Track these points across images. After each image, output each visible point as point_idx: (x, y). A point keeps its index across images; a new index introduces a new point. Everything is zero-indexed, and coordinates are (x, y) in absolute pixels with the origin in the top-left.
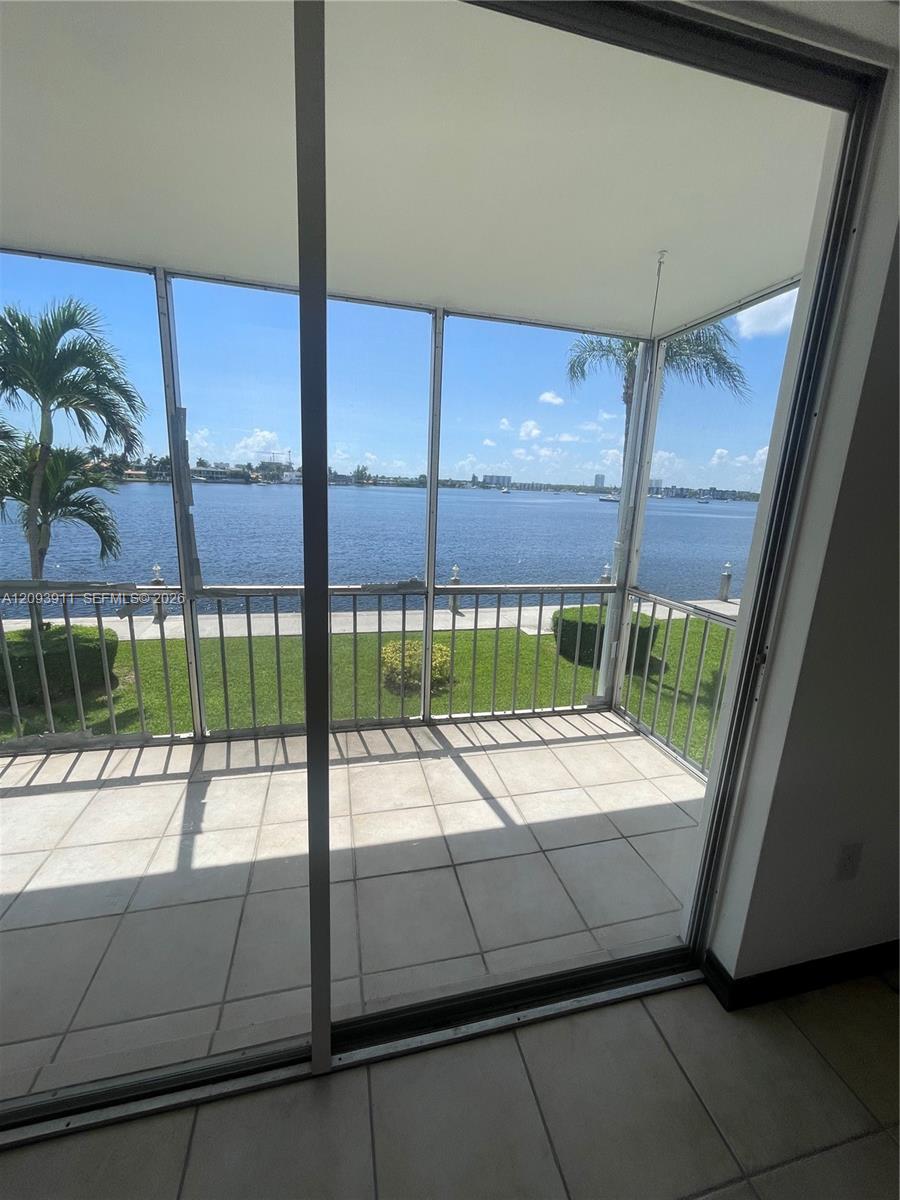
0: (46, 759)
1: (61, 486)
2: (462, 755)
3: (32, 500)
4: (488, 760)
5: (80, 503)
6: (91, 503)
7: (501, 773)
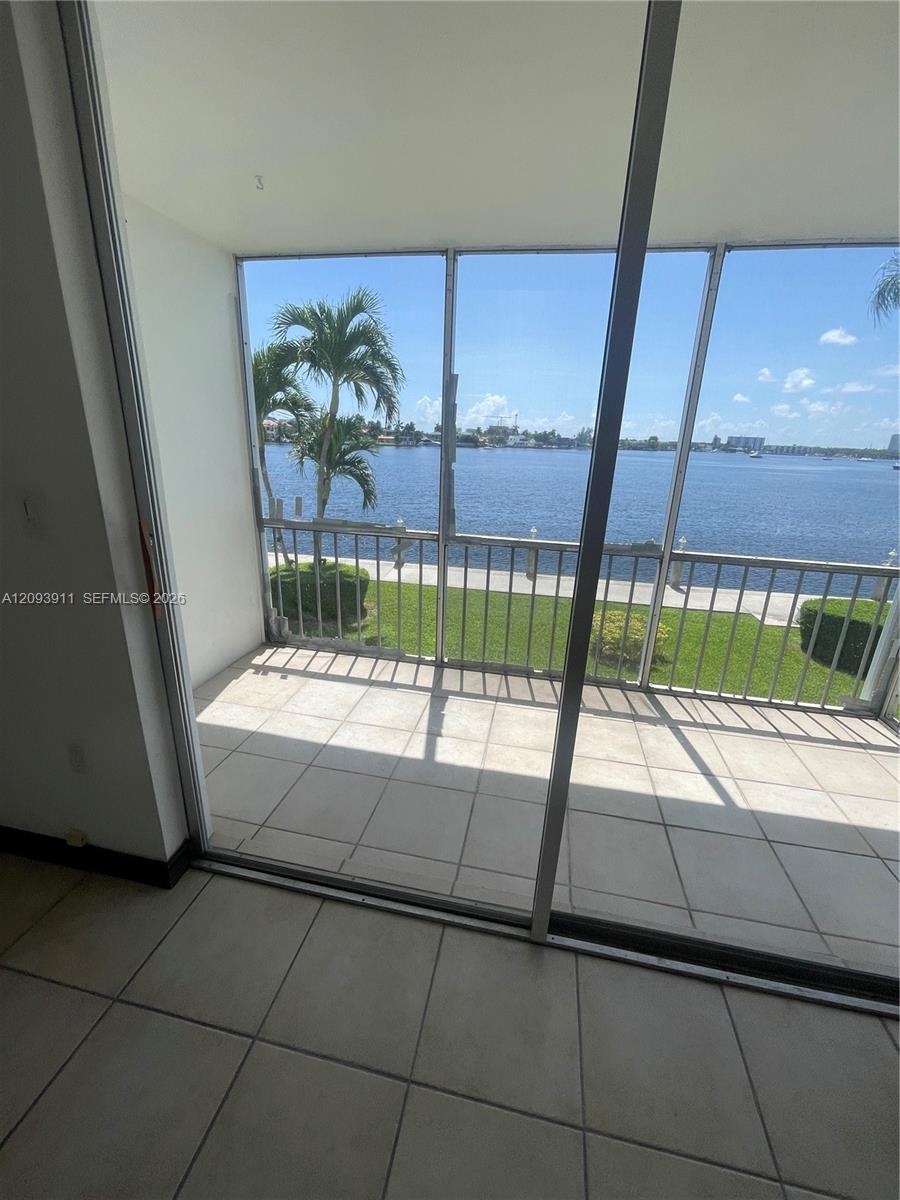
0: (335, 657)
1: (340, 449)
2: (680, 727)
3: (322, 459)
4: (710, 739)
5: (352, 463)
6: (360, 462)
7: (723, 753)
